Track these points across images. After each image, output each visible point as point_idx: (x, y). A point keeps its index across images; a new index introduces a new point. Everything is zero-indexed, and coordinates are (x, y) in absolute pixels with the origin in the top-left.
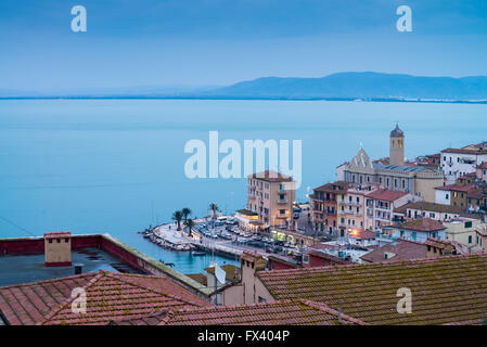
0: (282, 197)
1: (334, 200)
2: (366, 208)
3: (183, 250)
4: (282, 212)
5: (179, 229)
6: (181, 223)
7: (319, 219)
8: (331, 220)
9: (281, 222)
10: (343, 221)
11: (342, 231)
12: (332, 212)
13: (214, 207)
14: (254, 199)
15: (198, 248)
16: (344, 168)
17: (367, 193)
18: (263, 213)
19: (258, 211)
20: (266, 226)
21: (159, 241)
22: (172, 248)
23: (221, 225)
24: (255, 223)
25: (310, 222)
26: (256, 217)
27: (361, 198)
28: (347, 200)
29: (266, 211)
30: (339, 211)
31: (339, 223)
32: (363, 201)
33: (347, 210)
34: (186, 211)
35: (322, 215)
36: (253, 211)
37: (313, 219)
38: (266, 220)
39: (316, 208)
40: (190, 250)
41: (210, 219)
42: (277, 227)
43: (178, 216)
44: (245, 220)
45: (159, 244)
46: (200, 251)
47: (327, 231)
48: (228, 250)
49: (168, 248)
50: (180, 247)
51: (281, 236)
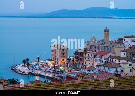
0: (63, 54)
1: (83, 55)
2: (94, 58)
3: (26, 74)
4: (63, 60)
5: (25, 67)
6: (26, 64)
7: (77, 63)
8: (81, 63)
9: (63, 64)
10: (86, 63)
11: (86, 67)
12: (82, 60)
13: (39, 58)
14: (53, 55)
15: (31, 73)
16: (87, 43)
17: (94, 53)
18: (56, 60)
19: (54, 60)
20: (57, 65)
21: (17, 71)
22: (21, 74)
23: (41, 65)
24: (53, 64)
25: (74, 64)
26: (54, 62)
27: (92, 55)
28: (87, 55)
29: (57, 59)
30: (84, 60)
31: (84, 64)
32: (93, 56)
33: (87, 59)
34: (28, 60)
35: (78, 61)
36: (53, 59)
37: (75, 62)
38: (57, 63)
39: (76, 58)
40: (29, 74)
41: (37, 63)
42: (61, 65)
43: (24, 62)
44: (49, 63)
45: (17, 72)
46: (32, 74)
47: (80, 67)
48: (43, 74)
49: (20, 73)
50: (24, 73)
51: (62, 69)
